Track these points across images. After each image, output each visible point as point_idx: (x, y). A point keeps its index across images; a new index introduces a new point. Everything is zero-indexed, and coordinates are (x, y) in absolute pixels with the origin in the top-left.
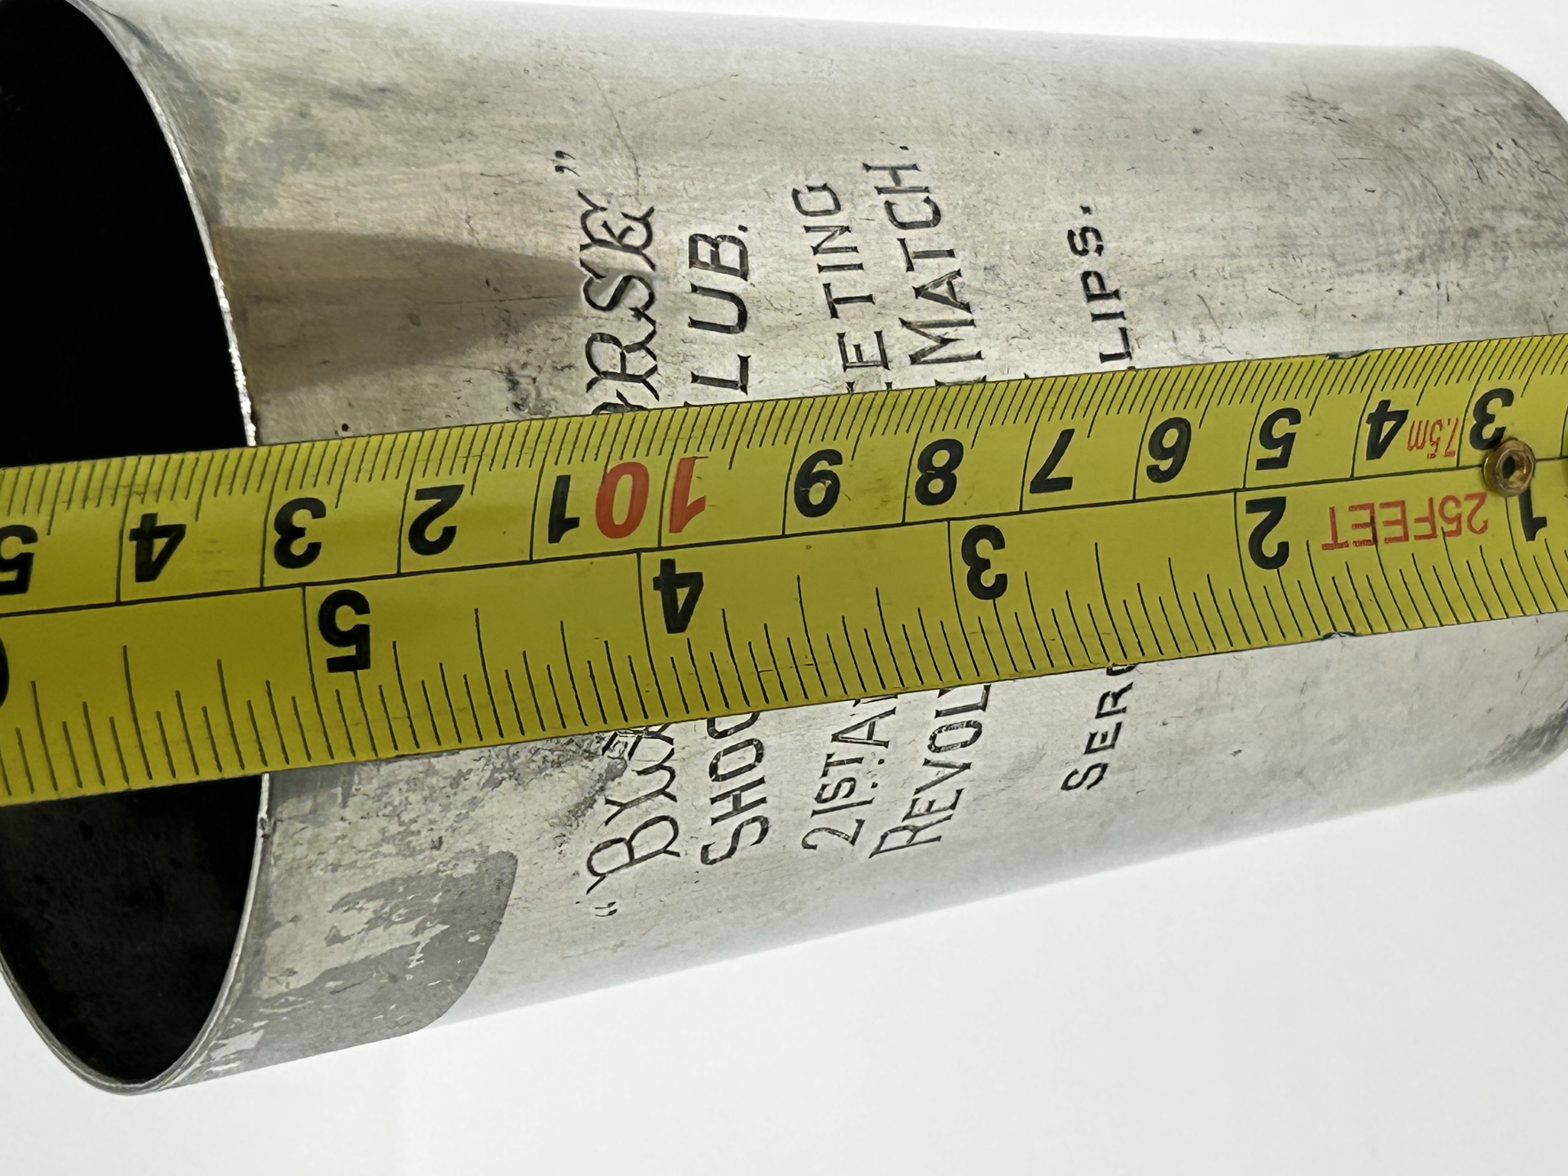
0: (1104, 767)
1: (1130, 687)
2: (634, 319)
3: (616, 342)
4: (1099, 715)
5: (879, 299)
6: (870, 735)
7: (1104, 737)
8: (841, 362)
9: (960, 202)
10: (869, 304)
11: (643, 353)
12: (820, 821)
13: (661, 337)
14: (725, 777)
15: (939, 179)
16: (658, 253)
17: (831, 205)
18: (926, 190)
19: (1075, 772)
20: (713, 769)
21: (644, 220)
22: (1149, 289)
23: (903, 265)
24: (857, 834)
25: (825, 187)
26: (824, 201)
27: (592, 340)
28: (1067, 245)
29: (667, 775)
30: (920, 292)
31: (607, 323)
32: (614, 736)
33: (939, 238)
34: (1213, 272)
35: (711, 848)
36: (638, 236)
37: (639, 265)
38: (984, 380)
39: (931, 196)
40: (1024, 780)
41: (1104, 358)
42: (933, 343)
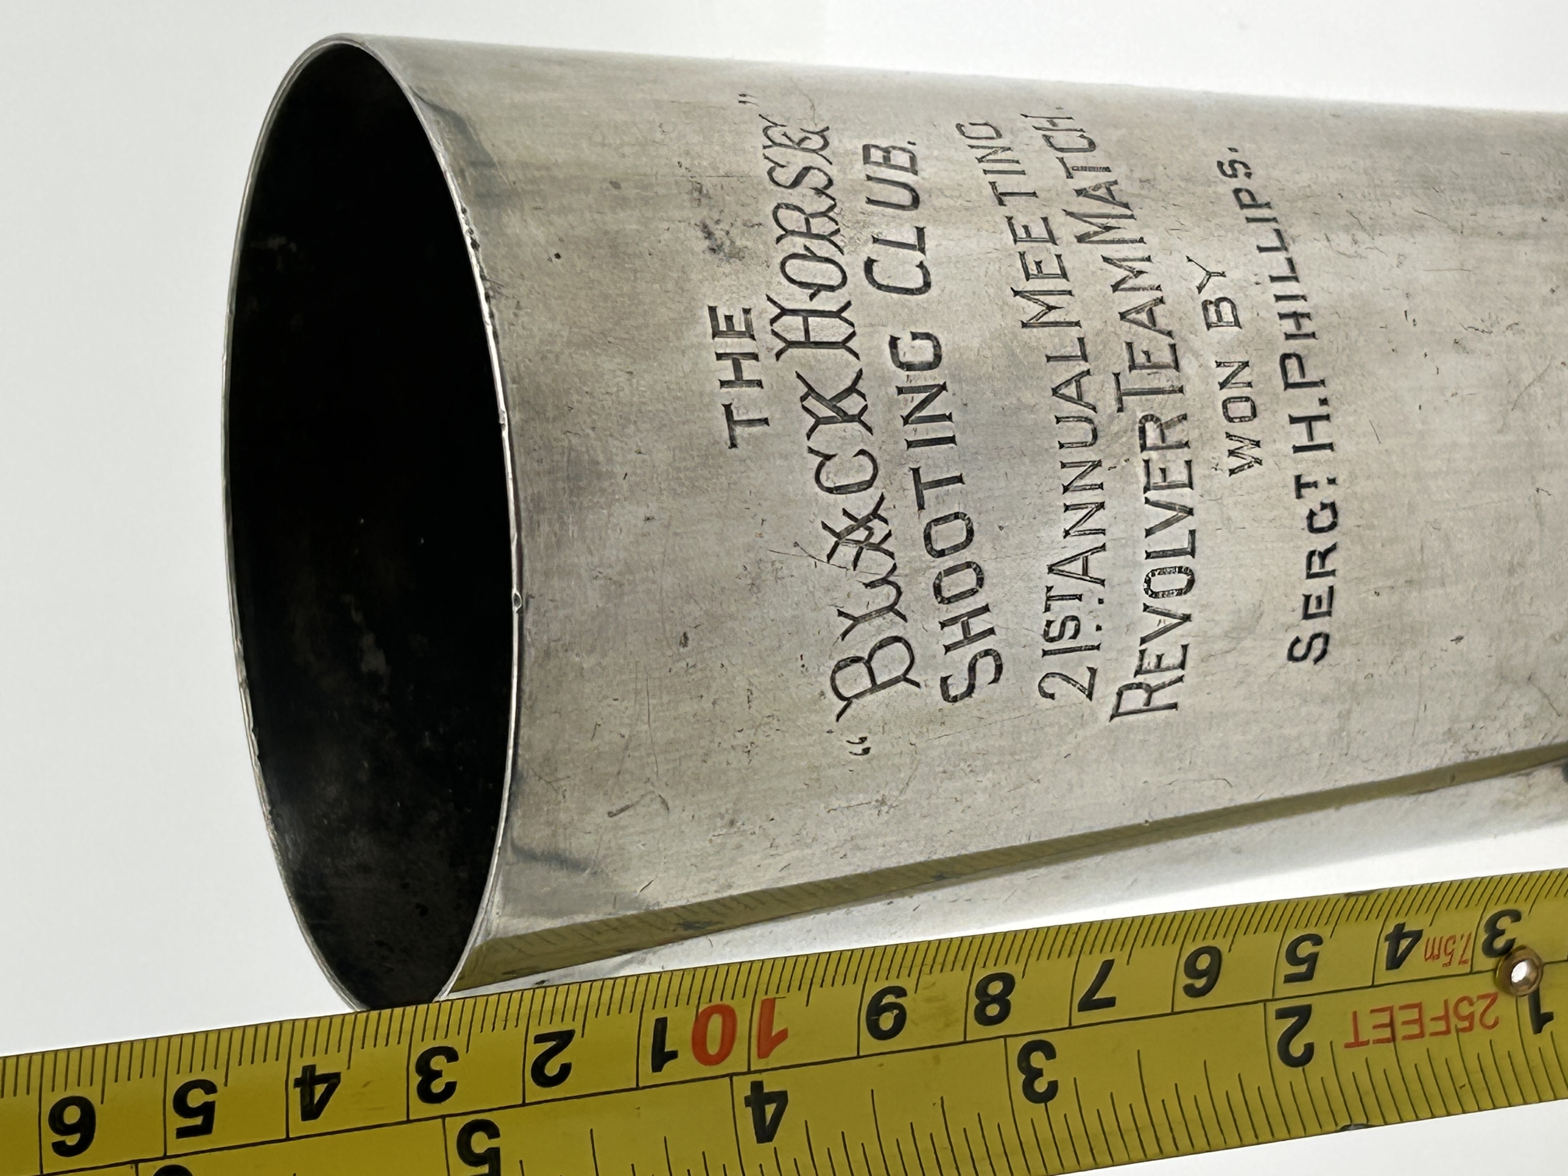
0: (1327, 638)
1: (1333, 548)
2: (815, 195)
3: (800, 210)
4: (1310, 576)
5: (1042, 195)
6: (1085, 571)
8: (1011, 237)
9: (1114, 139)
10: (1034, 198)
11: (826, 219)
12: (1054, 663)
13: (842, 209)
14: (949, 601)
15: (1092, 125)
16: (833, 153)
17: (993, 134)
18: (1081, 130)
19: (1297, 641)
20: (938, 590)
22: (1300, 204)
23: (1063, 173)
24: (1092, 686)
25: (986, 124)
26: (988, 131)
27: (778, 207)
28: (1217, 170)
29: (894, 592)
31: (791, 197)
32: (836, 545)
33: (1096, 158)
34: (1359, 195)
35: (949, 681)
36: (816, 142)
37: (817, 161)
38: (1149, 259)
39: (1085, 134)
40: (1248, 643)
41: (1261, 249)
42: (1098, 229)
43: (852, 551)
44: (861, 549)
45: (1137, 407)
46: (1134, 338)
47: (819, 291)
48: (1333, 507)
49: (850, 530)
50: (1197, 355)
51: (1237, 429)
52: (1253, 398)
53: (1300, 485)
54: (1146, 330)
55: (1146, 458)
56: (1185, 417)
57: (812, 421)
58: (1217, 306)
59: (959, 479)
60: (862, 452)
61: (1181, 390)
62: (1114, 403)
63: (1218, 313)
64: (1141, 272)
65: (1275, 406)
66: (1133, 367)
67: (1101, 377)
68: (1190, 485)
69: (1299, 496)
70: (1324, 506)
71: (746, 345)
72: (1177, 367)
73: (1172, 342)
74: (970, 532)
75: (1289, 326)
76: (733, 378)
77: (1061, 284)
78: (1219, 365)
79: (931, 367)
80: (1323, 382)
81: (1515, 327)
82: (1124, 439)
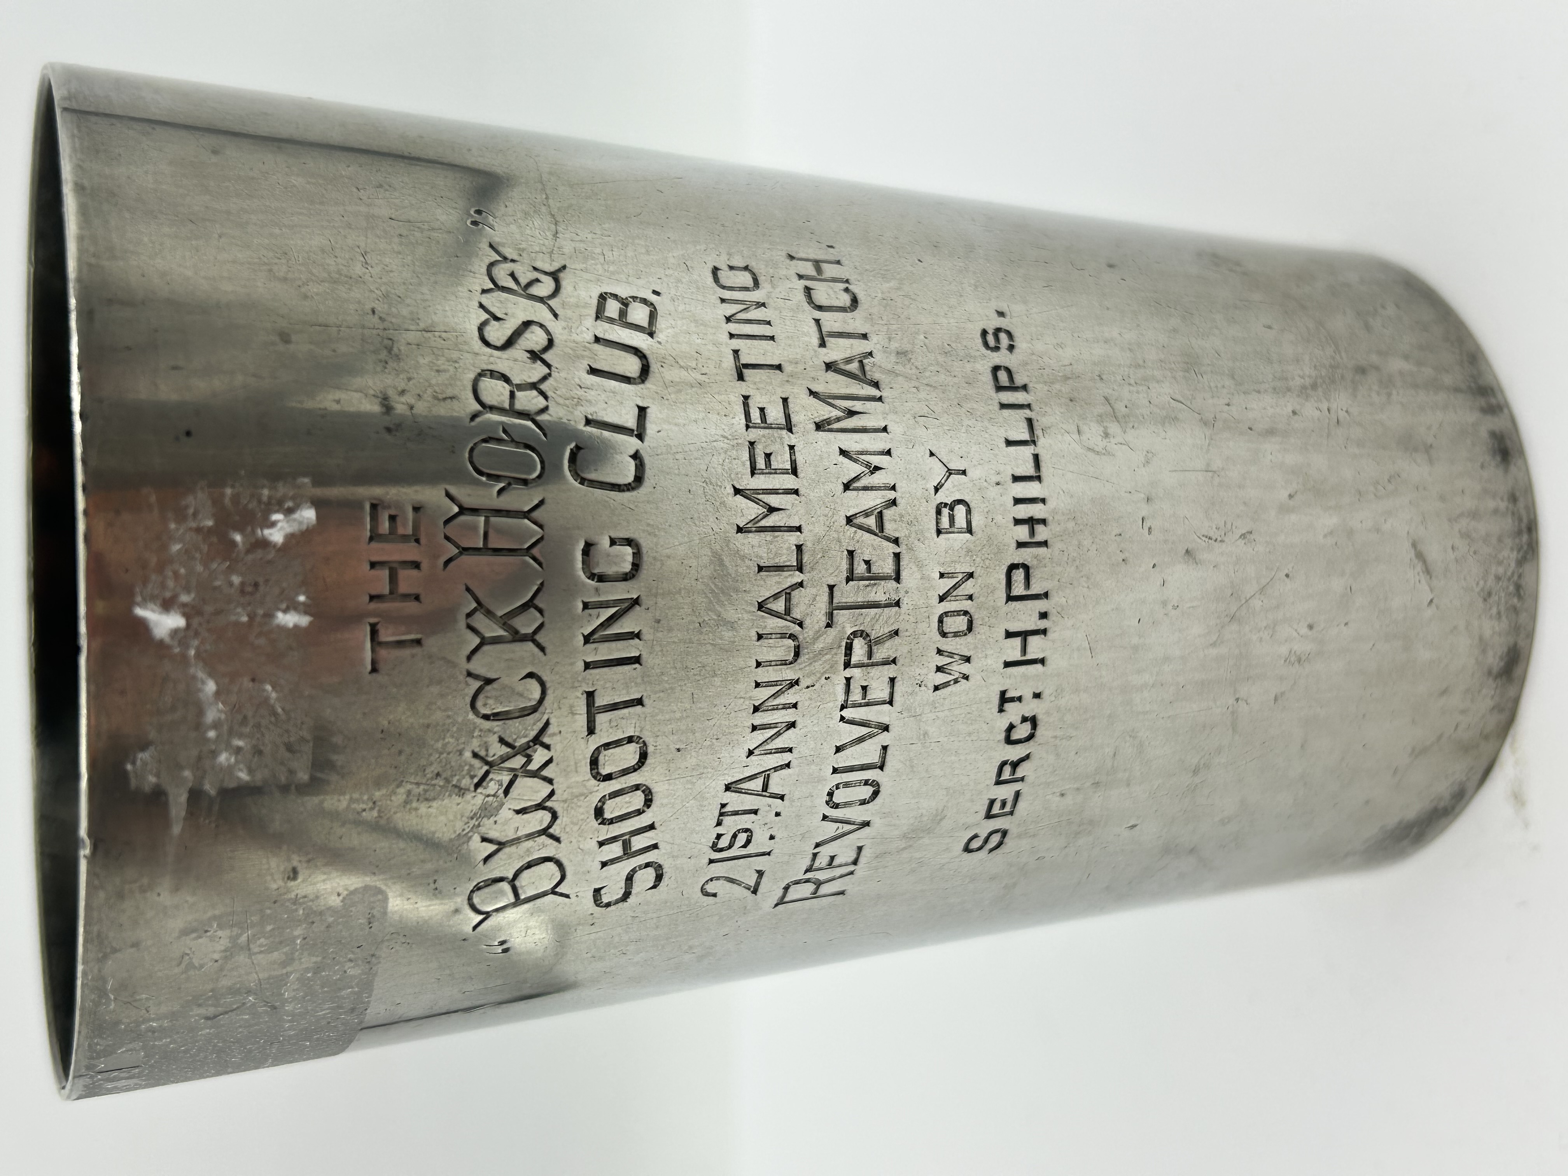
0: (1005, 833)
1: (1027, 757)
2: (529, 361)
3: (506, 379)
4: (998, 783)
5: (787, 368)
6: (765, 787)
7: (1004, 804)
8: (743, 421)
9: (880, 295)
10: (778, 372)
11: (534, 393)
12: (718, 869)
13: (556, 380)
14: (611, 822)
15: (860, 274)
16: (563, 305)
17: (750, 283)
18: (847, 281)
19: (976, 836)
20: (599, 812)
21: (555, 276)
22: (1057, 386)
23: (815, 341)
24: (758, 884)
25: (746, 268)
26: (745, 279)
27: (481, 375)
28: (979, 341)
29: (547, 817)
30: (829, 366)
31: (498, 361)
32: (487, 773)
33: (854, 322)
34: (1119, 378)
35: (603, 892)
36: (545, 288)
37: (541, 313)
38: (889, 453)
39: (851, 287)
40: (926, 841)
41: (1009, 443)
42: (840, 414)
43: (506, 778)
44: (515, 777)
45: (846, 622)
46: (857, 546)
47: (509, 484)
48: (1033, 721)
49: (505, 759)
50: (920, 566)
51: (949, 645)
52: (972, 611)
53: (1004, 699)
54: (873, 537)
55: (849, 676)
56: (897, 633)
57: (477, 641)
58: (952, 509)
59: (639, 702)
60: (530, 675)
61: (897, 604)
62: (824, 618)
63: (952, 519)
64: (877, 468)
65: (993, 620)
66: (849, 579)
67: (814, 591)
68: (891, 703)
69: (1001, 710)
70: (1024, 719)
71: (410, 552)
72: (898, 579)
73: (898, 550)
74: (643, 756)
75: (1022, 532)
76: (386, 591)
77: (789, 482)
78: (942, 575)
79: (626, 577)
80: (1046, 595)
81: (1248, 536)
82: (828, 657)
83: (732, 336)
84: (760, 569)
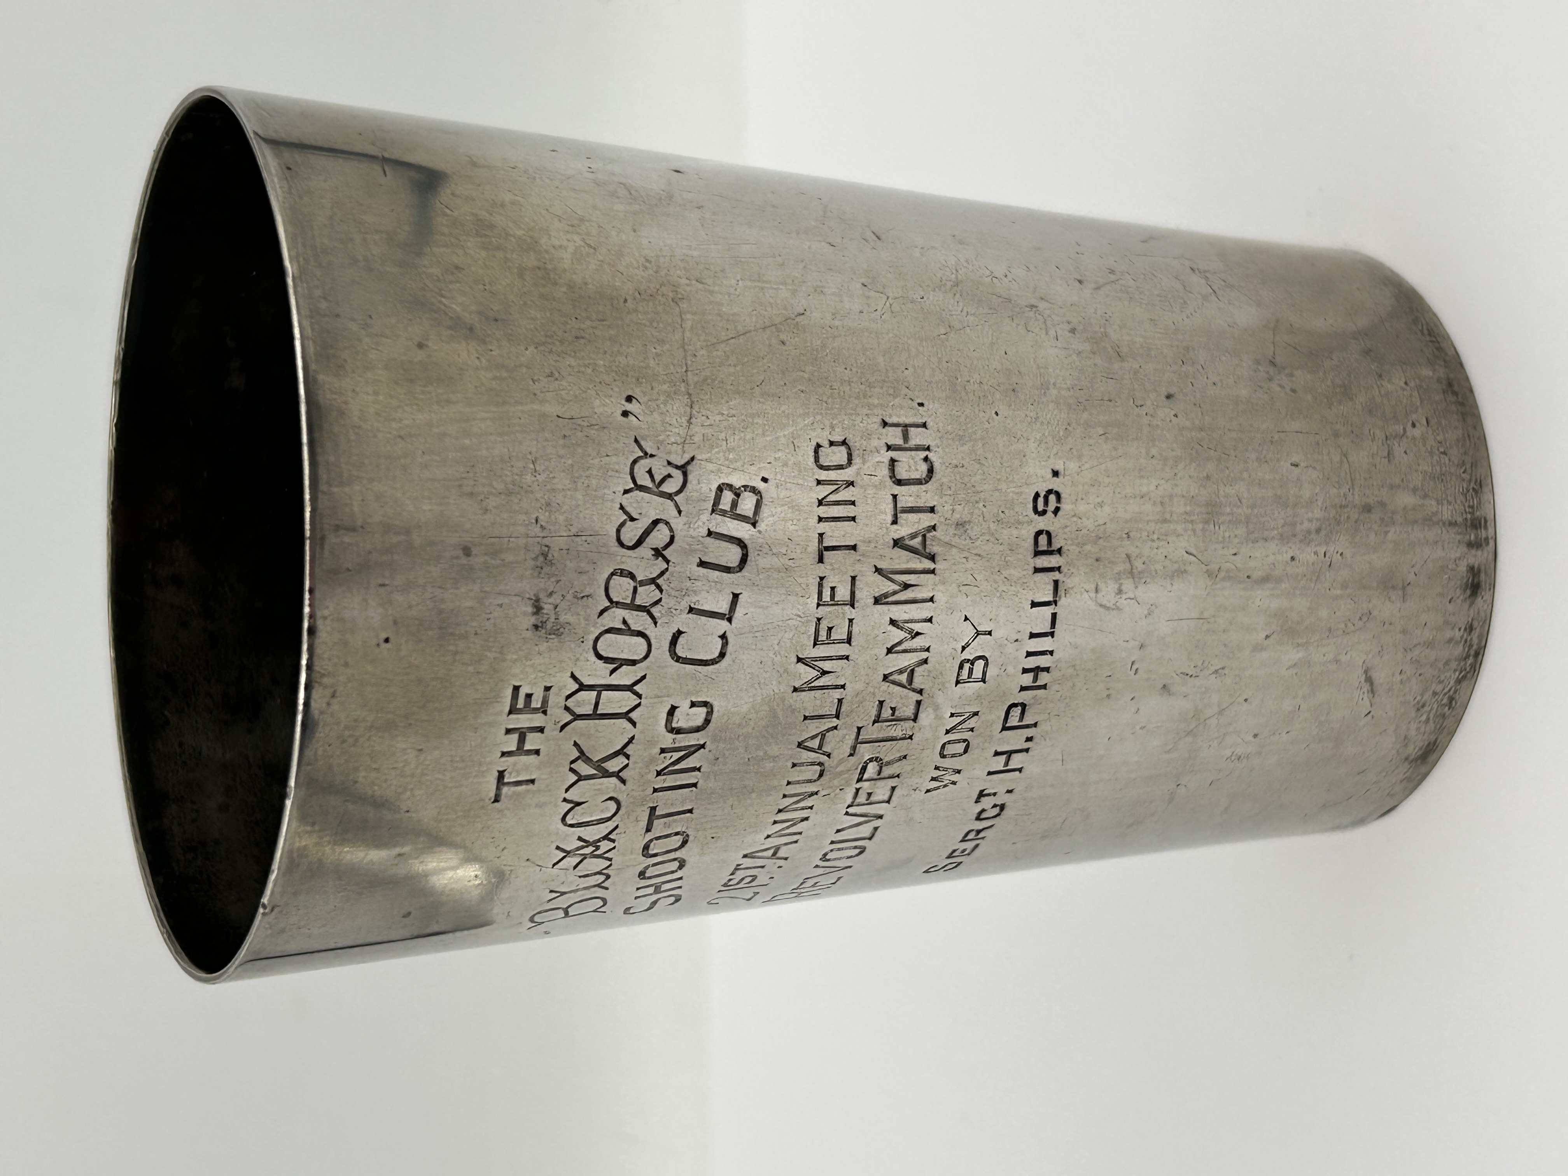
0: (961, 862)
1: (990, 827)
2: (653, 558)
3: (633, 577)
4: (963, 841)
6: (774, 854)
7: (964, 850)
8: (816, 600)
10: (852, 552)
12: (724, 894)
13: (671, 574)
14: (650, 878)
15: (941, 438)
16: (687, 500)
17: (844, 460)
18: (928, 449)
19: (935, 867)
20: (642, 874)
21: (683, 469)
22: (1088, 547)
23: (889, 518)
25: (844, 442)
26: (840, 455)
27: (613, 574)
28: (1031, 506)
29: (602, 878)
30: (897, 543)
32: (563, 858)
33: (927, 493)
34: (1145, 535)
35: (633, 908)
36: (675, 483)
37: (667, 510)
38: (930, 620)
39: (930, 455)
41: (1034, 605)
42: (897, 588)
43: (577, 859)
44: (585, 858)
45: (866, 752)
46: (888, 696)
47: (620, 666)
48: (1002, 806)
49: (580, 848)
51: (946, 762)
52: (970, 739)
53: (982, 795)
54: (901, 689)
55: (858, 787)
56: (905, 757)
57: (575, 778)
58: (972, 664)
59: (690, 811)
60: (611, 799)
62: (848, 750)
63: (971, 671)
64: (918, 634)
65: (986, 745)
66: (875, 722)
67: (845, 732)
68: (888, 801)
69: (977, 801)
70: (995, 806)
71: (537, 720)
72: (915, 719)
73: (920, 698)
74: (685, 842)
75: (1028, 679)
76: (514, 749)
77: (843, 649)
78: (952, 715)
79: (698, 729)
80: (1035, 725)
81: (1220, 671)
82: (846, 776)
83: (820, 519)
84: (806, 718)
